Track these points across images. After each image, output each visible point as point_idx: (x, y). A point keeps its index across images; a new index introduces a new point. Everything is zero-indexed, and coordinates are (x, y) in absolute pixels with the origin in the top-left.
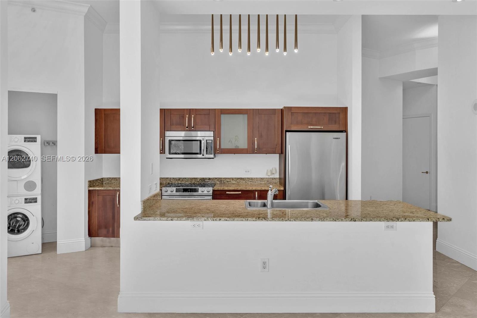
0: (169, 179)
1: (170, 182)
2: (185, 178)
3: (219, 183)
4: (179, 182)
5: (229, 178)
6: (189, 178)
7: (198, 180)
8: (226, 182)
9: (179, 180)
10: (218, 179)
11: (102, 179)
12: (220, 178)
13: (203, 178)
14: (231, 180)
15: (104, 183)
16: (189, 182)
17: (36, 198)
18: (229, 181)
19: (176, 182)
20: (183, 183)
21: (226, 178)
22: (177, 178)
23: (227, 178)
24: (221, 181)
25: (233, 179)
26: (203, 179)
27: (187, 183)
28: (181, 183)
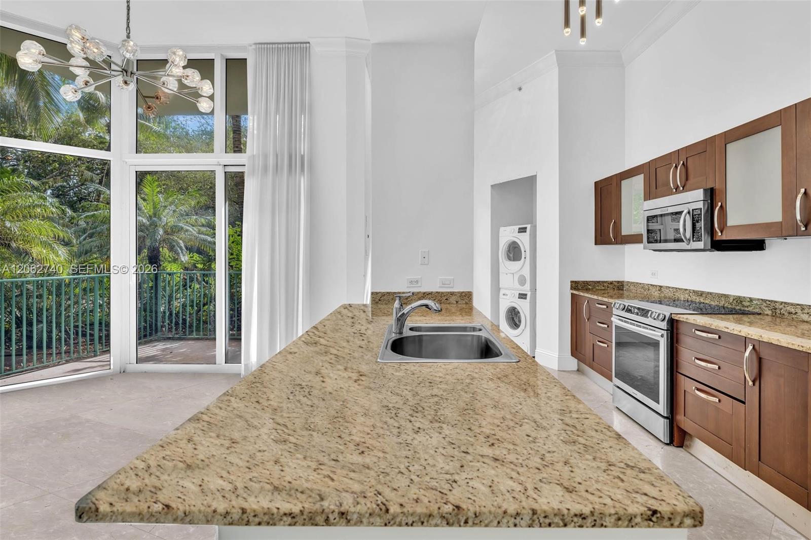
0: (688, 291)
1: (689, 297)
2: (711, 294)
3: (770, 312)
4: (702, 300)
5: (792, 304)
6: (716, 293)
7: (731, 301)
8: (786, 314)
9: (701, 295)
10: (767, 302)
11: (623, 281)
12: (771, 301)
13: (739, 297)
14: (799, 311)
15: (625, 289)
16: (717, 303)
17: (526, 295)
18: (793, 310)
19: (698, 298)
20: (707, 302)
21: (785, 303)
22: (699, 291)
23: (789, 304)
24: (776, 309)
25: (803, 309)
26: (739, 300)
27: (712, 303)
28: (703, 303)
